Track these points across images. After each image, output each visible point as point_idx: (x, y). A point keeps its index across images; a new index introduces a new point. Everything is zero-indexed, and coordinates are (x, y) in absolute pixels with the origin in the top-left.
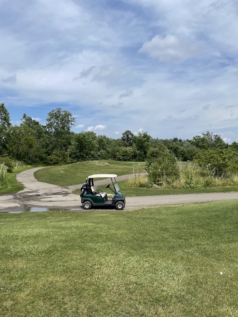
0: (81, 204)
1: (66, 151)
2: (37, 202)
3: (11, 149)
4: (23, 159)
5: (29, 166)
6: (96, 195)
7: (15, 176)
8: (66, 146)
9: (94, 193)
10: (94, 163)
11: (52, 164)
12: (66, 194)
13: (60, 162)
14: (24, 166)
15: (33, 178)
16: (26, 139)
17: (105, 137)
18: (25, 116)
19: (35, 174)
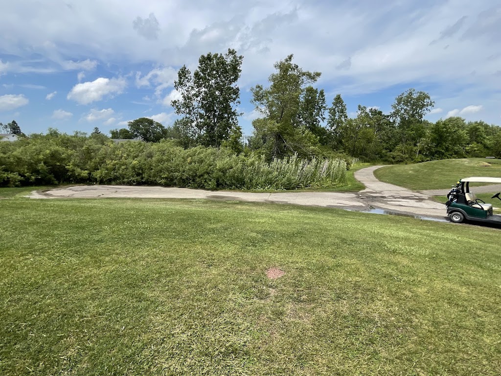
0: (446, 215)
1: (415, 145)
2: (383, 204)
3: (347, 145)
4: (360, 156)
5: (366, 164)
6: (473, 206)
7: (353, 174)
8: (414, 140)
9: (470, 202)
10: (462, 162)
11: (395, 162)
12: (420, 200)
13: (406, 161)
14: (361, 164)
15: (373, 177)
16: (364, 133)
17: (481, 124)
18: (359, 106)
19: (375, 173)
